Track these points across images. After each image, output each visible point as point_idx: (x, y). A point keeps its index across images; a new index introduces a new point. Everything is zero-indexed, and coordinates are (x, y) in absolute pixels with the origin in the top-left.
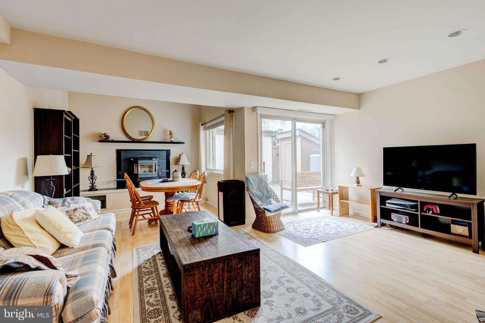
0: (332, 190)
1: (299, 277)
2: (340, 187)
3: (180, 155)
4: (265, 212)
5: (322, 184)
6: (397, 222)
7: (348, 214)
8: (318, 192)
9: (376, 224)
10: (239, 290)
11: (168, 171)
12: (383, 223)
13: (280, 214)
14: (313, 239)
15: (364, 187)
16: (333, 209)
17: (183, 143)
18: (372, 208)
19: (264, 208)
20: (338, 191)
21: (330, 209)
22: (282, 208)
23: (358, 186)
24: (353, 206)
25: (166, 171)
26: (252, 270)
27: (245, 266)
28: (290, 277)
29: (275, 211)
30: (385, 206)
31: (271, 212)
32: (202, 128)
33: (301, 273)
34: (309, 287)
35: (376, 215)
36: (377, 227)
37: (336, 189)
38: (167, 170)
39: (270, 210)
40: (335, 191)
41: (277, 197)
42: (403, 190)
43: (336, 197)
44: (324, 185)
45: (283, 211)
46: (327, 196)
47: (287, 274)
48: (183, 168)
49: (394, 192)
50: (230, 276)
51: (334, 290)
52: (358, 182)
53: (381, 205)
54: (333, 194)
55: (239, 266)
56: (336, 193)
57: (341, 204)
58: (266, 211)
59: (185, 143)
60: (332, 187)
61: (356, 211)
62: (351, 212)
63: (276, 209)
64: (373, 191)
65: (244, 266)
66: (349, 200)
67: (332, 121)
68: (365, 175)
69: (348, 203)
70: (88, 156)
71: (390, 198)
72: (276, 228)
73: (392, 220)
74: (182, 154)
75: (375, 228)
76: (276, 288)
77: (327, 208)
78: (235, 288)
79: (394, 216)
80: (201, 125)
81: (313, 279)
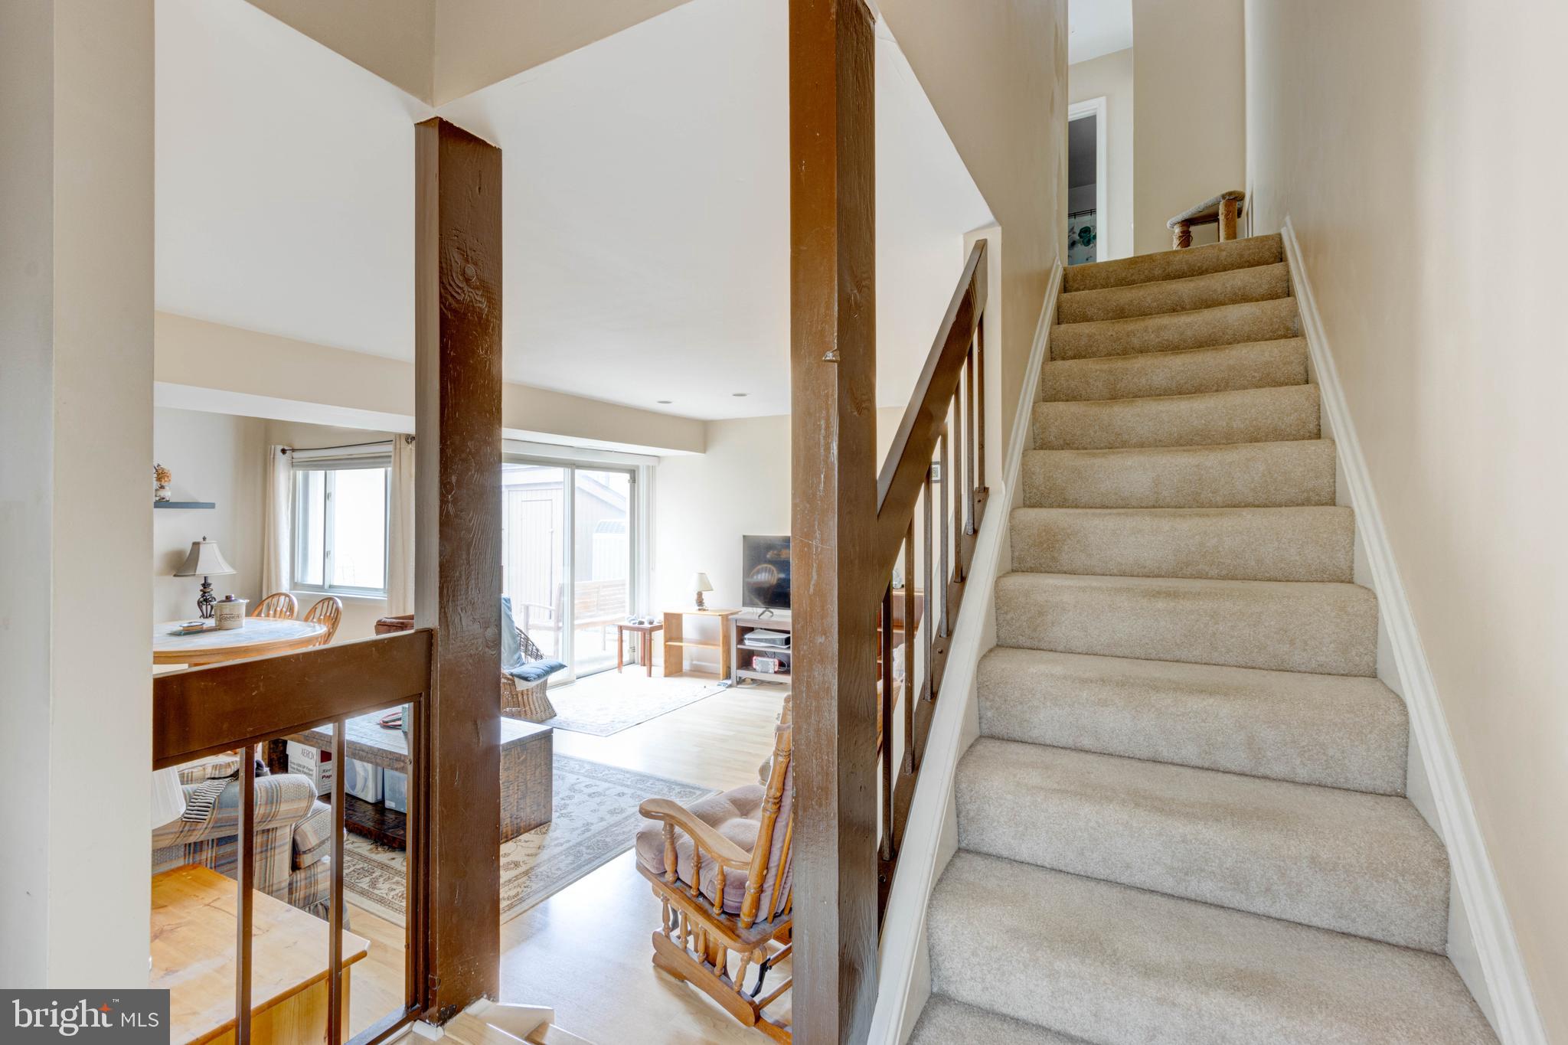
0: (651, 623)
1: (605, 777)
2: (667, 615)
3: (196, 545)
4: (514, 682)
5: (627, 609)
6: (762, 672)
7: (681, 670)
8: (621, 628)
9: (729, 682)
10: (520, 799)
12: (740, 678)
13: (545, 682)
14: (619, 722)
15: (712, 611)
16: (651, 666)
17: (212, 506)
18: (724, 652)
19: (512, 675)
20: (663, 624)
21: (644, 665)
22: (553, 669)
23: (699, 610)
24: (690, 650)
26: (541, 764)
27: (531, 759)
28: (588, 781)
29: (539, 676)
30: (744, 645)
31: (529, 681)
32: (282, 461)
33: (607, 772)
34: (623, 785)
35: (730, 664)
36: (730, 686)
37: (659, 619)
39: (527, 675)
40: (656, 624)
41: (534, 648)
42: (772, 613)
43: (659, 637)
44: (632, 612)
45: (552, 678)
46: (638, 635)
47: (582, 779)
48: (206, 585)
49: (757, 617)
50: (508, 776)
51: (662, 780)
52: (700, 602)
53: (737, 645)
54: (652, 630)
55: (521, 759)
56: (659, 628)
57: (668, 650)
58: (516, 680)
59: (216, 506)
60: (649, 615)
61: (695, 662)
62: (686, 665)
63: (539, 671)
64: (725, 618)
65: (529, 758)
66: (684, 640)
67: (651, 470)
68: (711, 587)
69: (681, 647)
71: (751, 630)
72: (539, 715)
73: (755, 670)
74: (203, 540)
75: (727, 689)
76: (570, 798)
77: (638, 664)
78: (516, 796)
79: (757, 662)
80: (279, 453)
81: (628, 775)
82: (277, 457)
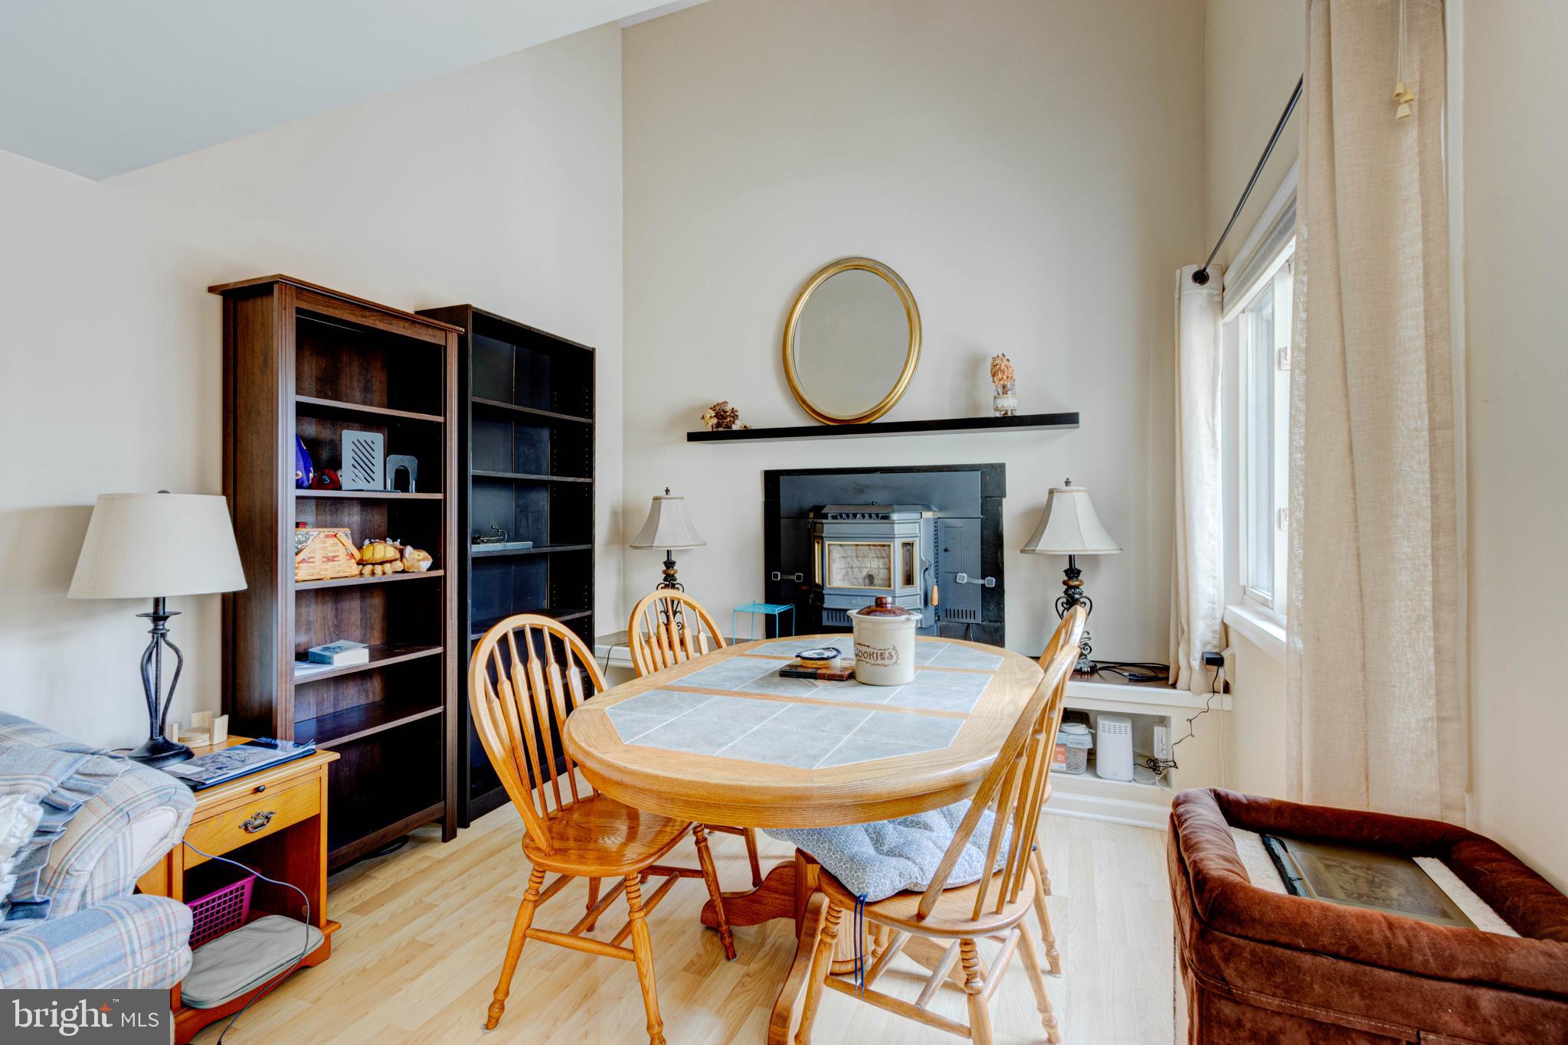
3: (1051, 492)
11: (990, 582)
17: (1069, 419)
25: (981, 582)
32: (1196, 299)
38: (983, 578)
48: (1071, 573)
59: (1081, 419)
70: (655, 499)
74: (1063, 487)
82: (1184, 293)
